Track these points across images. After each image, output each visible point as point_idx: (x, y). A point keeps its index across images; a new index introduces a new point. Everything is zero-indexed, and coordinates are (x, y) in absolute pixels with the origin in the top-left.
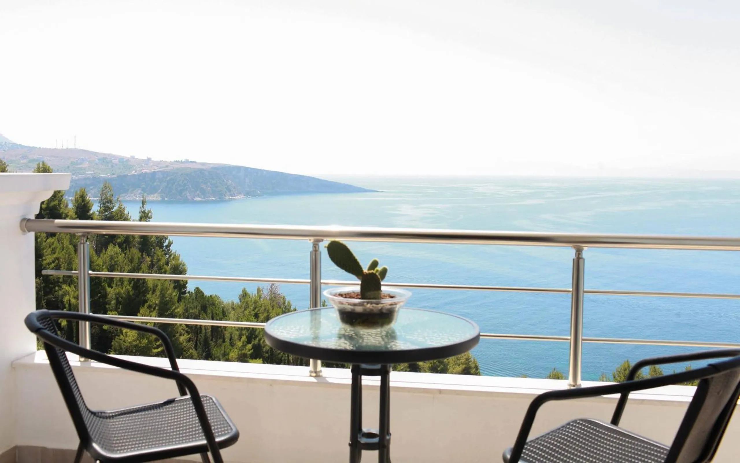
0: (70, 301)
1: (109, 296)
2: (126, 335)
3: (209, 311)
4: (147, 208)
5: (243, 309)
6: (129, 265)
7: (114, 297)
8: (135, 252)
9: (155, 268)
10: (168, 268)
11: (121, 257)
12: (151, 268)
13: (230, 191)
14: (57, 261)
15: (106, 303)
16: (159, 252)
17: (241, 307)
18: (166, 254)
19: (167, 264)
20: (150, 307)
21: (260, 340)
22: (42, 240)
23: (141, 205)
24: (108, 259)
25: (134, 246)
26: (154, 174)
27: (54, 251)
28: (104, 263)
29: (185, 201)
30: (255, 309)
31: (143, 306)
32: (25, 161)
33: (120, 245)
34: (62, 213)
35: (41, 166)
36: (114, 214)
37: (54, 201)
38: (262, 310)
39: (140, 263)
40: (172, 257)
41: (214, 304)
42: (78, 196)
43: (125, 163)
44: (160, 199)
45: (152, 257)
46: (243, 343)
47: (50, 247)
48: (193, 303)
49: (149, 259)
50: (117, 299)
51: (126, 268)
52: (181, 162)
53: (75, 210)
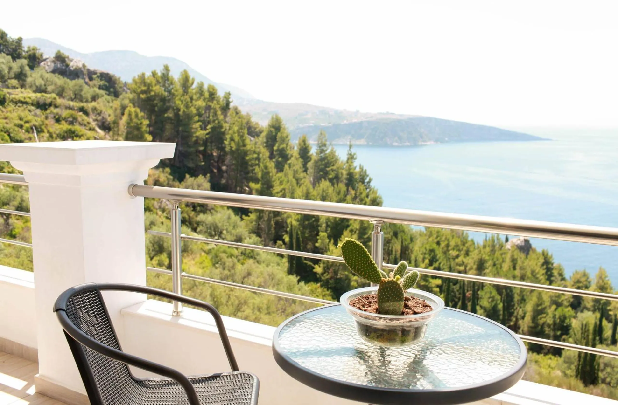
0: (291, 222)
1: (321, 220)
2: (332, 252)
3: (399, 237)
4: (353, 151)
5: (427, 237)
6: (336, 197)
7: (325, 221)
8: (342, 187)
9: (358, 200)
10: (368, 200)
11: (331, 190)
12: (354, 200)
13: (422, 137)
14: (283, 191)
15: (318, 226)
16: (361, 187)
17: (426, 235)
18: (367, 189)
19: (367, 196)
20: (351, 231)
21: (440, 264)
22: (273, 174)
23: (348, 148)
24: (321, 192)
25: (341, 182)
26: (361, 123)
27: (281, 183)
28: (318, 194)
29: (386, 146)
30: (437, 237)
31: (346, 230)
32: (265, 113)
33: (331, 180)
34: (289, 154)
35: (274, 117)
36: (327, 155)
37: (283, 144)
38: (443, 238)
39: (345, 196)
40: (371, 192)
41: (403, 231)
42: (301, 141)
43: (339, 114)
44: (365, 143)
45: (356, 191)
46: (426, 265)
47: (279, 180)
48: (387, 229)
49: (353, 192)
50: (327, 223)
51: (335, 199)
52: (383, 114)
53: (298, 152)
